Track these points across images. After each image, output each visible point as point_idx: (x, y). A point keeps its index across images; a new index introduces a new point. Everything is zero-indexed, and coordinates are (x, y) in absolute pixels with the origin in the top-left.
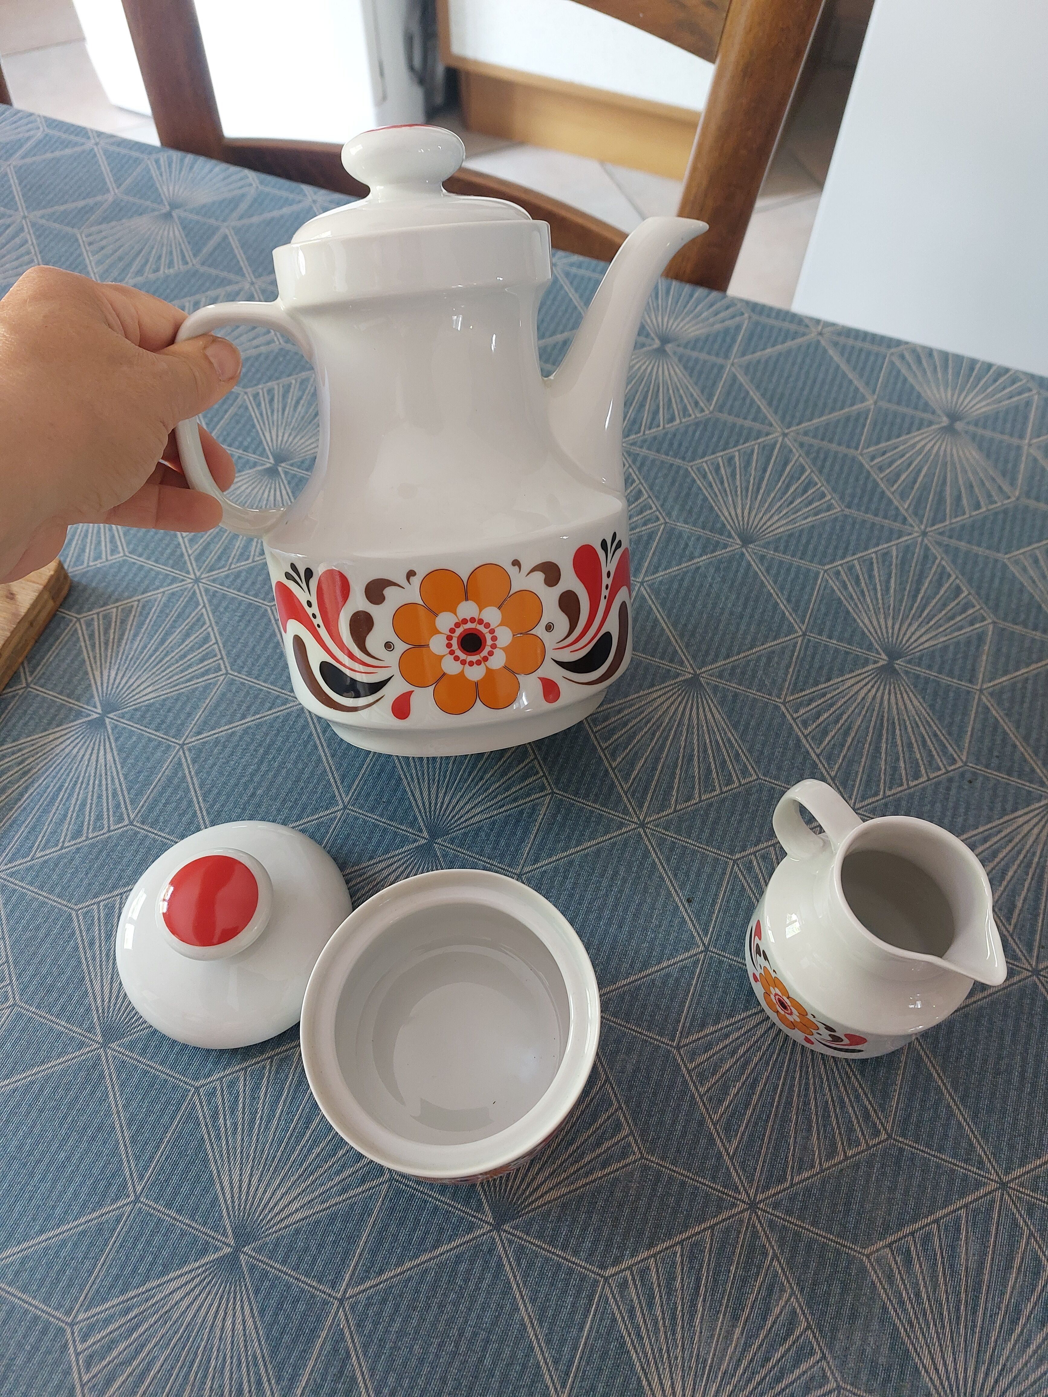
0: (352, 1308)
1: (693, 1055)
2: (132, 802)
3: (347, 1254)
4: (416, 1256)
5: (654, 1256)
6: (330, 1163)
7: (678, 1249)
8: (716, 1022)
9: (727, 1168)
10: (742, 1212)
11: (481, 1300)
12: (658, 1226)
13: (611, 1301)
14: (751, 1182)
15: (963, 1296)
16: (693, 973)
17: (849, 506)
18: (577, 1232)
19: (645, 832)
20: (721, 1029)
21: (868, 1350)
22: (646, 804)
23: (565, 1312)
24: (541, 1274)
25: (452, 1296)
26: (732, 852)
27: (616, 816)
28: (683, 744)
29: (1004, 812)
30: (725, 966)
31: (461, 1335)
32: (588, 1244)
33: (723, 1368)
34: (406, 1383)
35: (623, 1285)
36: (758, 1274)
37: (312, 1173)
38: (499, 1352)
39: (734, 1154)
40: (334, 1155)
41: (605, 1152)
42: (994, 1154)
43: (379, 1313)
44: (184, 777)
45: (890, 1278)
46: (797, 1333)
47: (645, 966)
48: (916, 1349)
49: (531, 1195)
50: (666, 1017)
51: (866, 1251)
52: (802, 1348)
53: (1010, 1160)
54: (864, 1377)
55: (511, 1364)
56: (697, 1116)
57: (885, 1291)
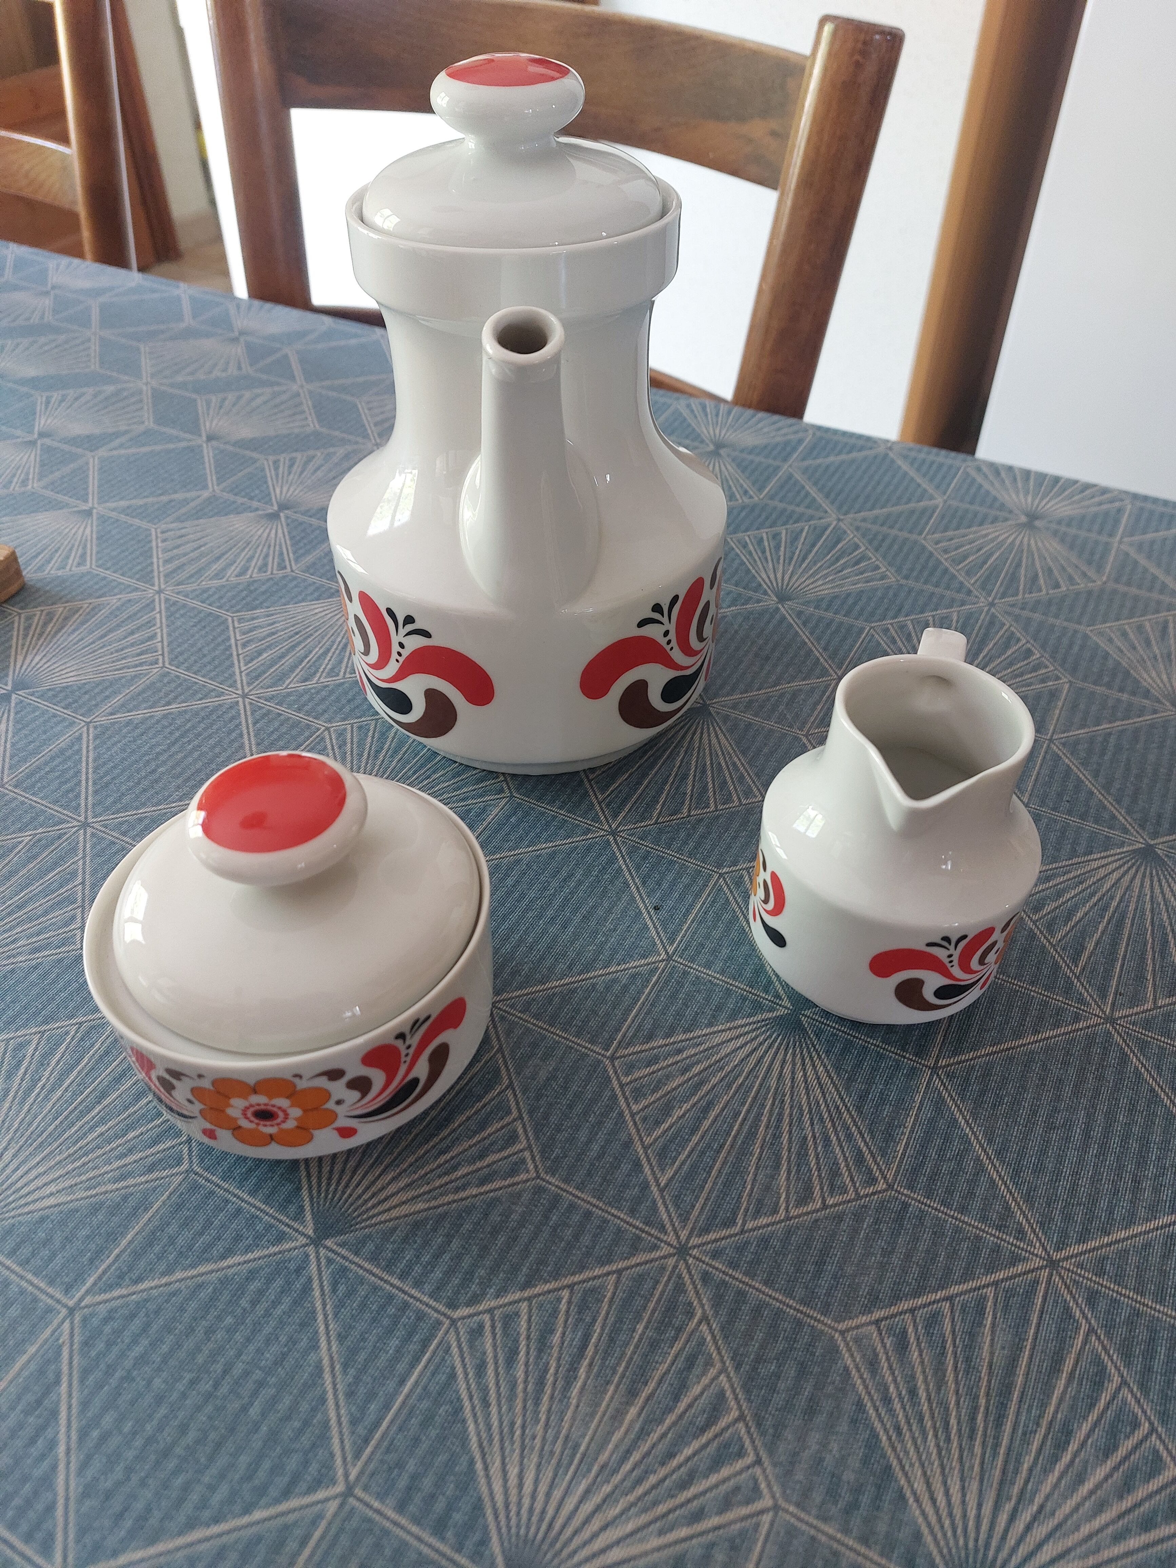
0: (84, 1320)
1: (630, 1068)
2: (11, 768)
3: (99, 1254)
4: (193, 1266)
5: (529, 1299)
6: (113, 1145)
7: (566, 1294)
8: (668, 1035)
9: (654, 1202)
10: (665, 1257)
11: (267, 1330)
12: (541, 1262)
13: (455, 1350)
14: (684, 1220)
15: (982, 1401)
16: (648, 981)
17: (907, 577)
18: (426, 1258)
19: (615, 840)
20: (674, 1043)
21: (828, 1460)
22: (623, 814)
23: (382, 1360)
24: (363, 1306)
25: (229, 1320)
26: (720, 866)
27: (585, 822)
28: (678, 763)
30: (691, 978)
31: (225, 1372)
32: (438, 1274)
33: (603, 1458)
34: (127, 1427)
35: (477, 1332)
36: (676, 1338)
37: (86, 1154)
38: (274, 1401)
39: (667, 1185)
40: (124, 1136)
41: (488, 1166)
42: (1042, 1225)
43: (119, 1332)
44: (80, 750)
45: (873, 1365)
46: (722, 1423)
47: (588, 968)
48: (903, 1468)
49: (373, 1207)
50: (604, 1024)
51: (842, 1326)
52: (727, 1445)
53: (1064, 1234)
54: (817, 1497)
55: (287, 1418)
56: (623, 1136)
57: (864, 1381)
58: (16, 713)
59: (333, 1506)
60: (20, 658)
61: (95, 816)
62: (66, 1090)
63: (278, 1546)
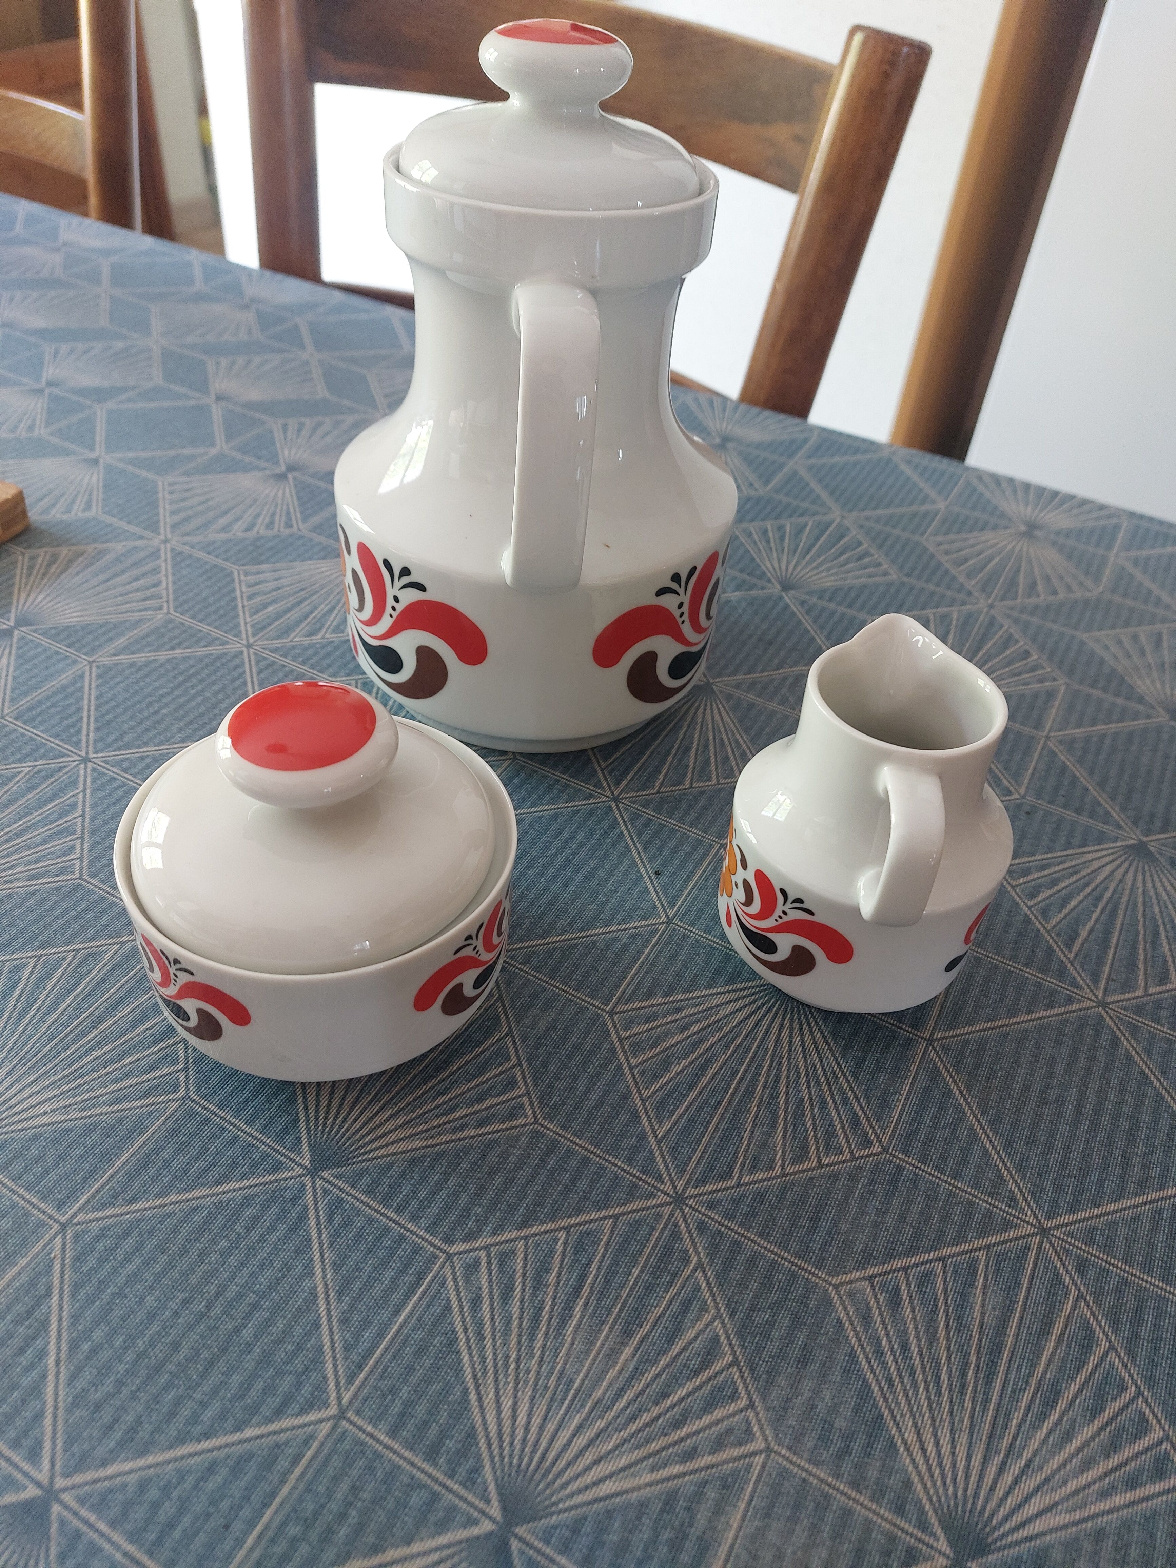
0: (77, 1237)
1: (629, 1024)
2: (12, 700)
3: (92, 1173)
4: (187, 1190)
5: (525, 1238)
6: (108, 1069)
7: (562, 1235)
8: (667, 995)
9: (651, 1152)
10: (661, 1205)
11: (262, 1255)
12: (539, 1204)
13: (450, 1284)
14: (681, 1171)
15: (974, 1356)
16: (648, 941)
17: (908, 576)
18: (423, 1194)
19: (617, 806)
20: (673, 1002)
21: (821, 1407)
22: (625, 782)
23: (378, 1290)
24: (359, 1236)
25: (224, 1243)
26: (721, 836)
27: (588, 788)
28: (681, 736)
29: (1068, 845)
30: (691, 941)
31: (218, 1294)
32: (434, 1210)
33: (597, 1394)
34: (119, 1341)
35: (472, 1268)
36: (671, 1284)
37: (82, 1076)
38: (267, 1324)
39: (664, 1137)
40: (119, 1061)
41: (486, 1109)
42: (1033, 1194)
43: (112, 1250)
44: (82, 687)
45: (866, 1319)
46: (716, 1367)
47: (588, 926)
49: (371, 1142)
50: (604, 980)
51: (835, 1281)
52: (720, 1388)
53: (1055, 1203)
54: (810, 1441)
55: (280, 1341)
56: (621, 1088)
57: (857, 1334)
58: (19, 648)
59: (325, 1428)
60: (23, 596)
61: (96, 752)
62: (62, 1013)
63: (269, 1464)
